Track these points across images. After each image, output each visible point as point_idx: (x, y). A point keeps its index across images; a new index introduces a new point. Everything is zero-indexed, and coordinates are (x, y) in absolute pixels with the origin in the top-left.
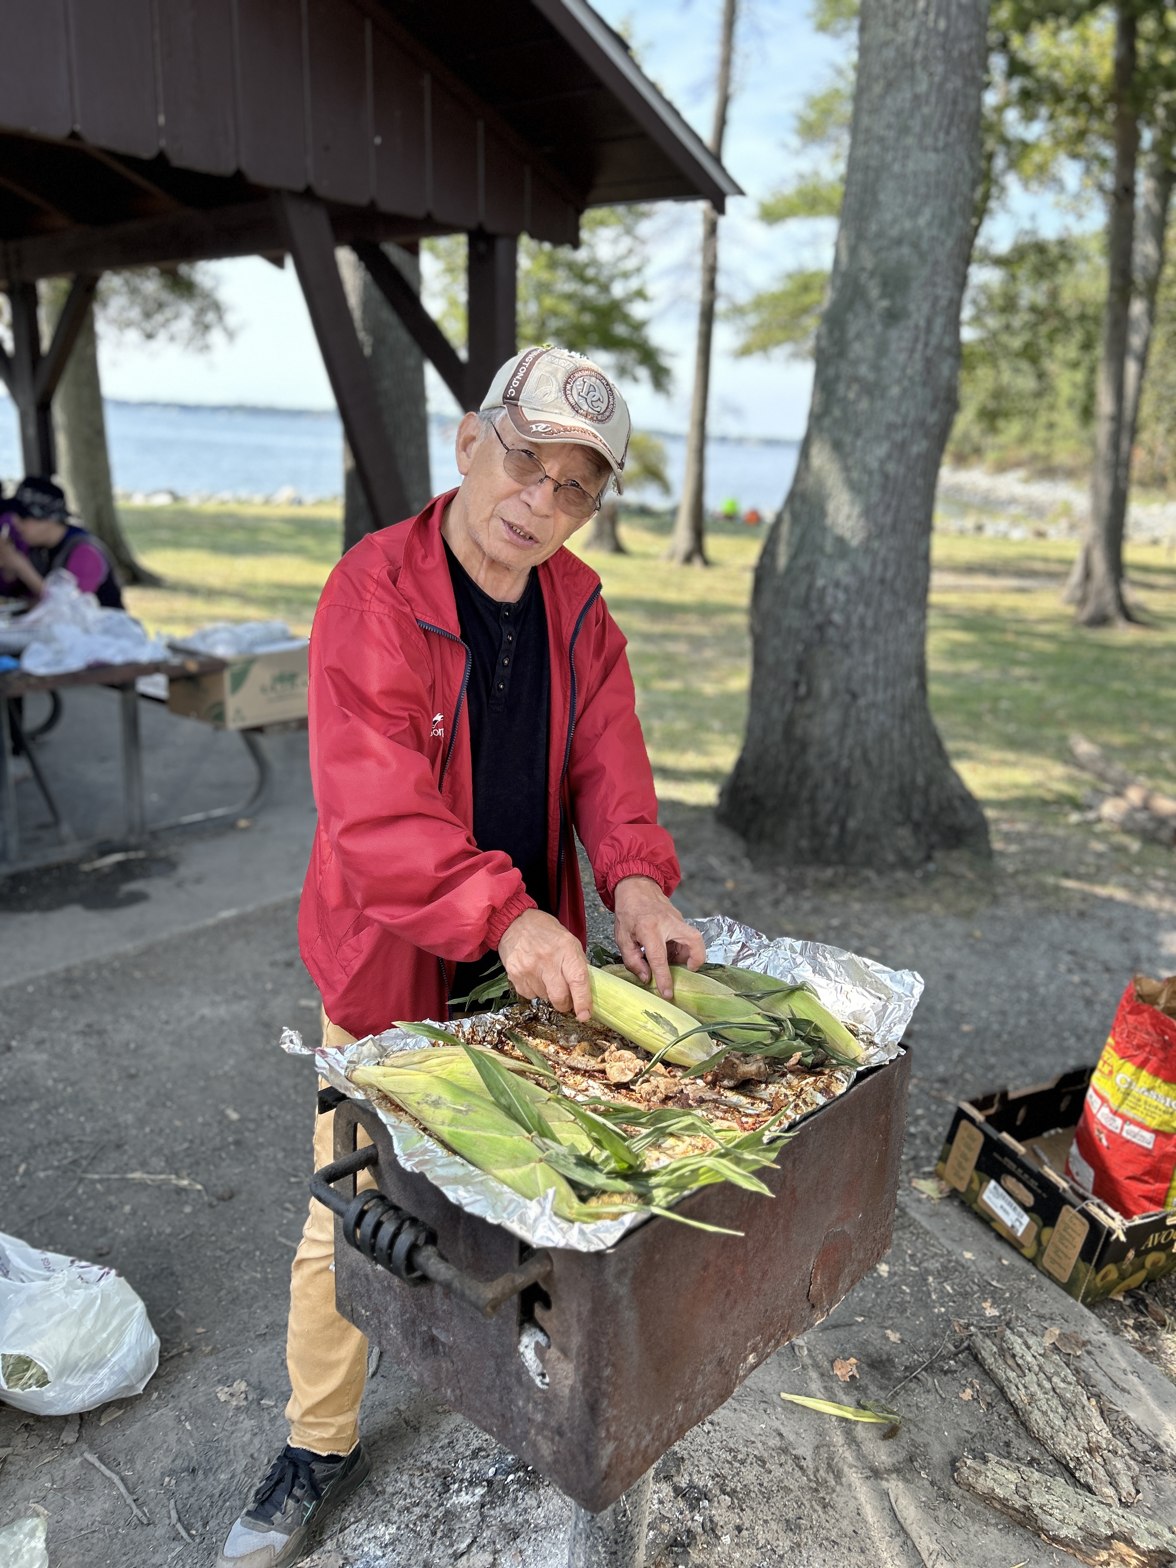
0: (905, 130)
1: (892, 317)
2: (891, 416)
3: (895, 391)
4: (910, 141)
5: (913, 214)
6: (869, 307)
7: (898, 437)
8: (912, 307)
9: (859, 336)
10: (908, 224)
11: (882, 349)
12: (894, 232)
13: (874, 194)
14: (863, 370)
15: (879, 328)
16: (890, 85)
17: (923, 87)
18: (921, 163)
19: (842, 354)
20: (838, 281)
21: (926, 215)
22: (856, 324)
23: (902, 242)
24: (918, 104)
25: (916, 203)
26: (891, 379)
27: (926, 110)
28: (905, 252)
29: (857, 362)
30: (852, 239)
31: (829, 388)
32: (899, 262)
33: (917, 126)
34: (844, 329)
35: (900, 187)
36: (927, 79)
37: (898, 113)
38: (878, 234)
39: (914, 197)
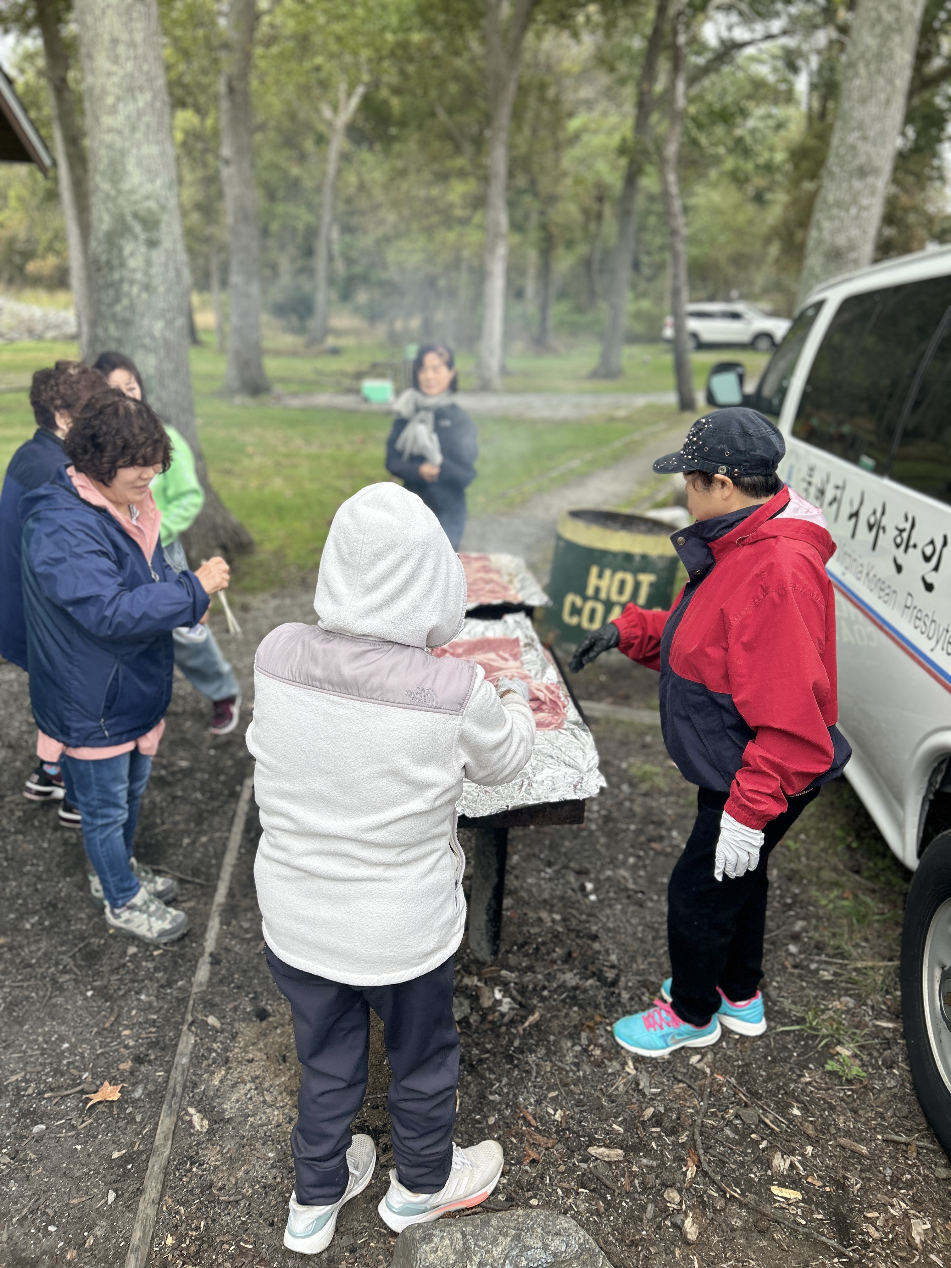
0: (134, 129)
1: (152, 244)
2: (162, 305)
3: (161, 289)
4: (139, 135)
5: (152, 181)
6: (136, 238)
7: (169, 316)
8: (163, 238)
9: (132, 254)
10: (149, 187)
11: (149, 263)
12: (143, 191)
13: (123, 165)
14: (139, 276)
15: (143, 249)
16: (118, 99)
17: (141, 104)
18: (150, 150)
19: (122, 265)
20: (107, 218)
21: (159, 182)
22: (128, 247)
23: (148, 197)
24: (140, 114)
25: (151, 175)
26: (157, 281)
27: (146, 119)
28: (152, 204)
29: (134, 270)
30: (113, 193)
31: (116, 286)
32: (149, 210)
33: (142, 127)
34: (121, 250)
35: (139, 164)
36: (143, 99)
37: (128, 117)
38: (132, 192)
39: (149, 171)
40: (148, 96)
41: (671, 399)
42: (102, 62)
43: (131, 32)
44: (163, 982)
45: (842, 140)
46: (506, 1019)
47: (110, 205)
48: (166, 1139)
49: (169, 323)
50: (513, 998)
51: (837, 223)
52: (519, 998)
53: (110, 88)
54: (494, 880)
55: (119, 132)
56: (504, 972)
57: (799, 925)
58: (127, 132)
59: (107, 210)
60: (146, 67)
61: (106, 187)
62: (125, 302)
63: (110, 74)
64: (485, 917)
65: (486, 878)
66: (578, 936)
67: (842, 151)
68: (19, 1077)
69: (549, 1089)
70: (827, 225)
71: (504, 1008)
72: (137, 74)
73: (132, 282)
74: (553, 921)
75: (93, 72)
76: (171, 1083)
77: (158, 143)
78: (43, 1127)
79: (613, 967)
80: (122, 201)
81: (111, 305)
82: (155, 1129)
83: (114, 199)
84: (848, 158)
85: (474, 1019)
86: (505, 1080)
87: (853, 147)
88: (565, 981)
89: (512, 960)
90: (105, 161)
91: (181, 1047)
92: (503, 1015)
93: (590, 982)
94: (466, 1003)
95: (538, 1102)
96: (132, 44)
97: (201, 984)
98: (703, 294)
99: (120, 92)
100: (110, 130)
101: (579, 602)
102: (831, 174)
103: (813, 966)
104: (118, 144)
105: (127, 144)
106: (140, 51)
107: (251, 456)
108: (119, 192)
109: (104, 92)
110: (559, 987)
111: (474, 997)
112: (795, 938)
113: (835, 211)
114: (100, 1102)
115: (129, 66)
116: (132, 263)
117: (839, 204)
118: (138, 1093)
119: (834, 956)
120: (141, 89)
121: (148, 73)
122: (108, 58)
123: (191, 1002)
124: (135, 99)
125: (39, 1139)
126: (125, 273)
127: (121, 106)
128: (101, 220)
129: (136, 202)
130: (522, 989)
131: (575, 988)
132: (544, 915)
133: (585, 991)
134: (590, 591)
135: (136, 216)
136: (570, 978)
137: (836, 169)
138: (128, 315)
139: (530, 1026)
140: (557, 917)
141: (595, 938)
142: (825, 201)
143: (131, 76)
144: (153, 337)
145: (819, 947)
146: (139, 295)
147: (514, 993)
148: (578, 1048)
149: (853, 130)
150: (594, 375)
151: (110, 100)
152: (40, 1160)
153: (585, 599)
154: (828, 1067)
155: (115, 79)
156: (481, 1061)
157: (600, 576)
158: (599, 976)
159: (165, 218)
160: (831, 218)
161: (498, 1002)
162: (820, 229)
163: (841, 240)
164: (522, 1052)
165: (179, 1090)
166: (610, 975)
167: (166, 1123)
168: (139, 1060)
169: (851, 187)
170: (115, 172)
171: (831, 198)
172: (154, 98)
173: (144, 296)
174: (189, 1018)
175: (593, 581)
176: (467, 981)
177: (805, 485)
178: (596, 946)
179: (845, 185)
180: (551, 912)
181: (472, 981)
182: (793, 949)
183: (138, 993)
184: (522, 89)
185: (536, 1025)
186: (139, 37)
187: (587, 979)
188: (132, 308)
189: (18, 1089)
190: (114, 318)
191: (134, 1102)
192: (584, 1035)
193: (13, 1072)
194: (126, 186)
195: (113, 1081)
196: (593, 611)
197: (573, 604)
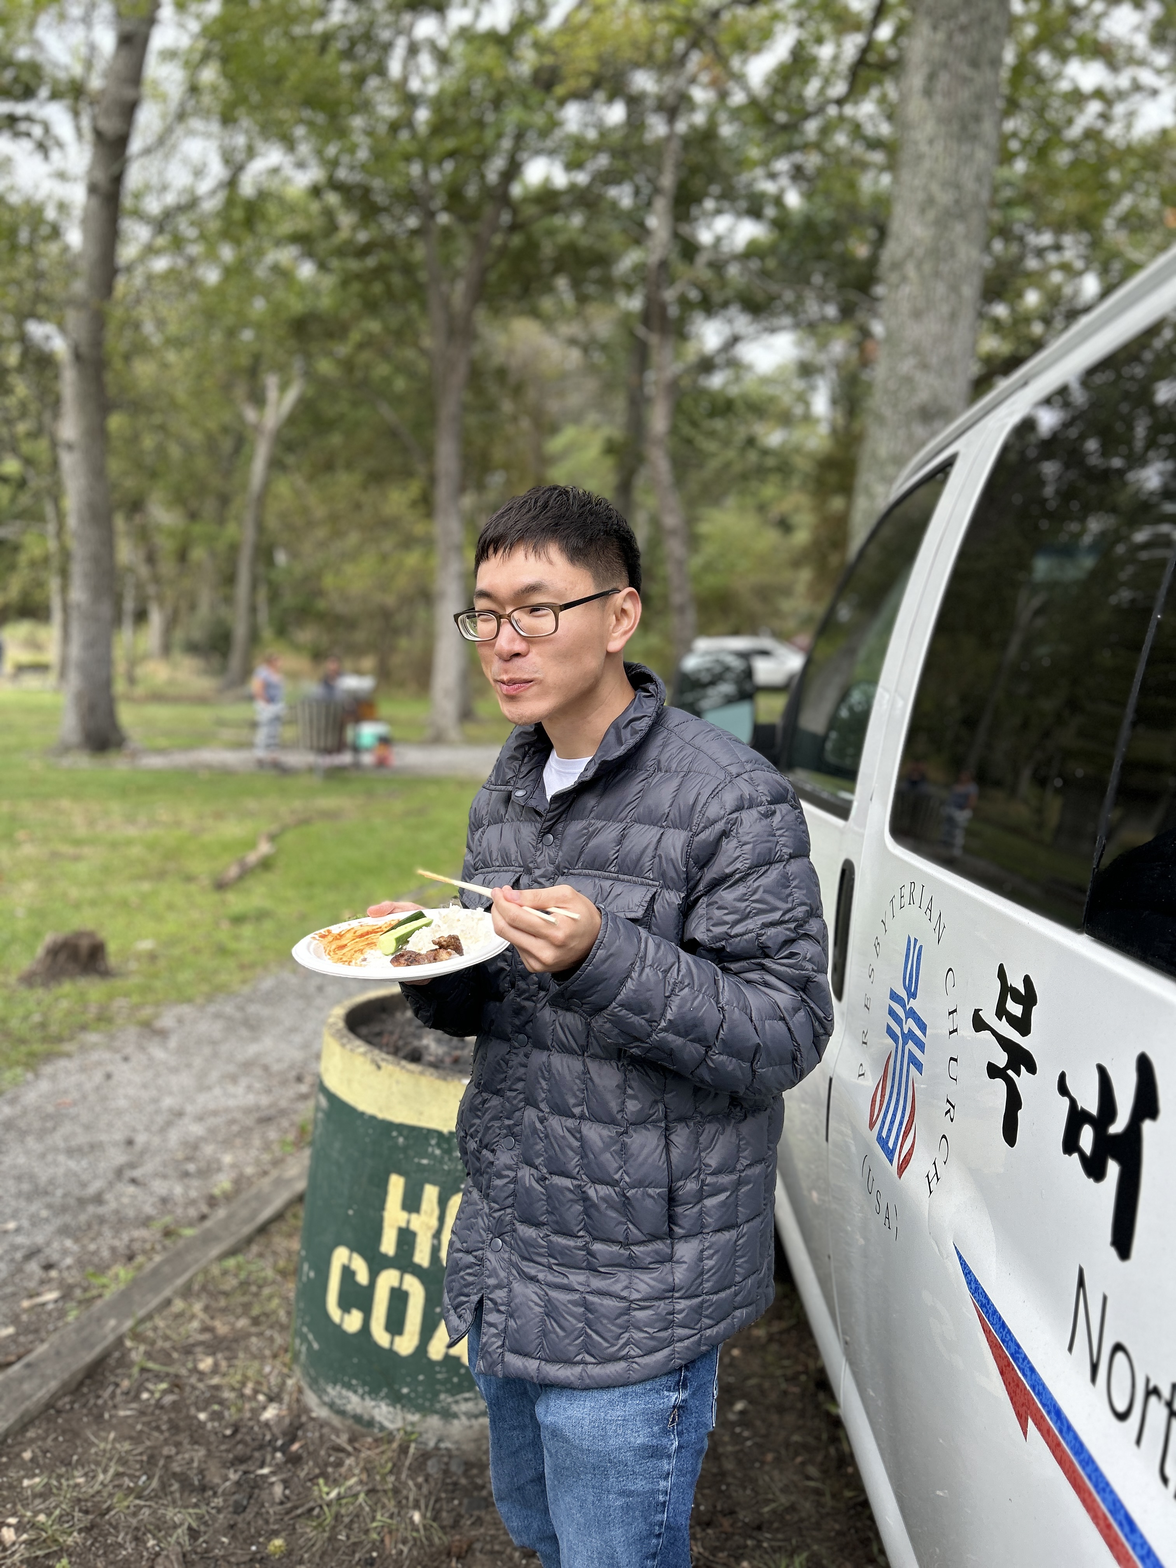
45: (891, 370)
67: (891, 384)
84: (904, 394)
87: (908, 380)
101: (361, 1271)
134: (388, 1245)
153: (377, 1262)
157: (412, 1203)
169: (910, 435)
175: (394, 1214)
179: (901, 432)
196: (399, 1298)
197: (348, 1273)
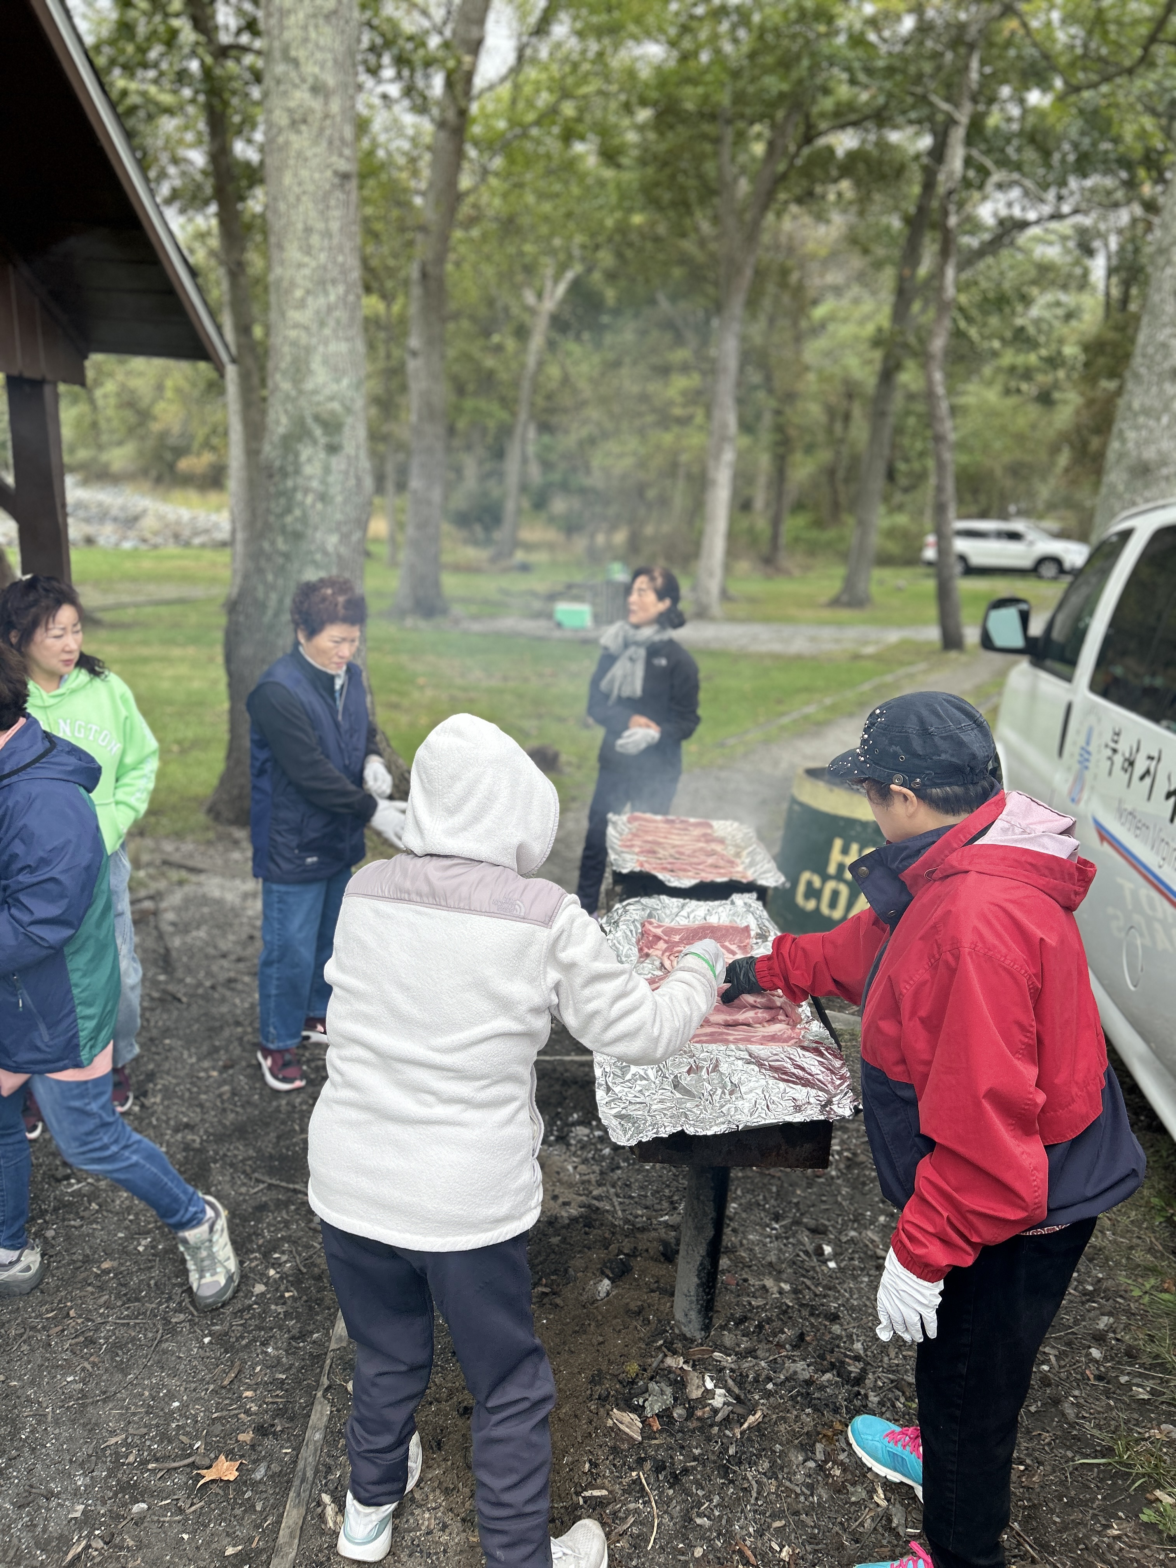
0: (322, 324)
1: (333, 449)
2: (338, 516)
3: (339, 499)
4: (327, 331)
5: (338, 381)
6: (315, 442)
7: (344, 529)
8: (345, 443)
9: (309, 460)
10: (334, 387)
11: (327, 470)
12: (327, 392)
13: (307, 363)
14: (315, 484)
15: (322, 455)
16: (308, 292)
17: (332, 298)
18: (337, 347)
19: (297, 472)
20: (284, 420)
21: (345, 382)
22: (306, 452)
23: (332, 398)
24: (330, 309)
25: (337, 373)
26: (335, 490)
27: (337, 314)
28: (336, 406)
29: (310, 478)
30: (293, 393)
31: (288, 495)
32: (333, 413)
33: (332, 323)
34: (297, 455)
35: (325, 362)
36: (335, 293)
37: (318, 312)
38: (315, 392)
39: (336, 369)
40: (341, 289)
41: (933, 634)
42: (293, 252)
43: (327, 220)
44: (295, 1332)
45: (1151, 337)
46: (719, 1417)
47: (289, 407)
48: (292, 1536)
49: (345, 538)
50: (729, 1391)
51: (1144, 433)
52: (737, 1390)
53: (299, 280)
54: (710, 1233)
55: (306, 328)
56: (717, 1354)
57: (1104, 1322)
58: (314, 327)
59: (286, 411)
60: (340, 259)
61: (286, 386)
62: (297, 512)
63: (300, 266)
64: (696, 1280)
65: (699, 1229)
66: (812, 1314)
67: (1150, 350)
68: (118, 1439)
69: (775, 1516)
70: (1131, 435)
71: (718, 1401)
72: (330, 266)
73: (306, 491)
74: (781, 1292)
75: (282, 263)
76: (301, 1464)
77: (347, 339)
78: (144, 1506)
79: (857, 1358)
80: (303, 402)
81: (281, 515)
82: (279, 1522)
83: (294, 400)
84: (1158, 358)
85: (678, 1412)
86: (716, 1499)
87: (1164, 346)
88: (795, 1373)
89: (728, 1339)
90: (288, 358)
91: (314, 1417)
92: (715, 1411)
93: (828, 1376)
94: (669, 1390)
95: (760, 1533)
96: (327, 234)
97: (340, 1339)
98: (974, 509)
99: (310, 285)
100: (296, 326)
101: (817, 882)
102: (1137, 377)
103: (1124, 1379)
104: (304, 339)
105: (314, 341)
106: (335, 241)
107: (422, 688)
108: (301, 392)
109: (293, 284)
110: (787, 1379)
111: (679, 1384)
112: (1099, 1338)
113: (1141, 420)
114: (213, 1481)
115: (323, 257)
116: (308, 470)
117: (1147, 412)
118: (259, 1474)
119: (1152, 1367)
120: (334, 282)
121: (343, 265)
122: (300, 248)
123: (328, 1362)
124: (326, 293)
125: (139, 1521)
126: (300, 481)
127: (310, 300)
128: (278, 422)
129: (318, 404)
130: (741, 1379)
131: (809, 1382)
132: (769, 1283)
133: (822, 1388)
134: (832, 869)
135: (317, 418)
136: (801, 1368)
137: (1143, 371)
138: (299, 527)
139: (749, 1428)
140: (786, 1287)
141: (834, 1318)
142: (1129, 407)
143: (325, 268)
144: (325, 553)
145: (1132, 1354)
146: (313, 506)
147: (730, 1382)
148: (811, 1464)
149: (1164, 325)
150: (836, 603)
151: (299, 293)
152: (139, 1548)
153: (825, 878)
154: (1144, 1518)
155: (306, 271)
156: (686, 1471)
157: (845, 851)
158: (838, 1367)
159: (349, 420)
160: (1137, 428)
161: (709, 1394)
162: (1124, 441)
163: (1150, 454)
164: (740, 1463)
165: (310, 1474)
166: (854, 1369)
167: (292, 1516)
168: (262, 1431)
169: (1161, 391)
170: (298, 370)
171: (1136, 405)
172: (347, 292)
173: (319, 506)
174: (325, 1382)
175: (836, 856)
176: (670, 1361)
177: (1109, 752)
178: (836, 1329)
179: (1154, 390)
180: (778, 1280)
181: (675, 1362)
182: (1096, 1353)
183: (264, 1344)
184: (760, 274)
185: (758, 1428)
186: (335, 226)
187: (824, 1372)
188: (304, 519)
189: (117, 1453)
190: (283, 530)
191: (255, 1484)
192: (819, 1447)
193: (113, 1433)
194: (309, 385)
195: (231, 1455)
196: (835, 894)
197: (809, 884)
